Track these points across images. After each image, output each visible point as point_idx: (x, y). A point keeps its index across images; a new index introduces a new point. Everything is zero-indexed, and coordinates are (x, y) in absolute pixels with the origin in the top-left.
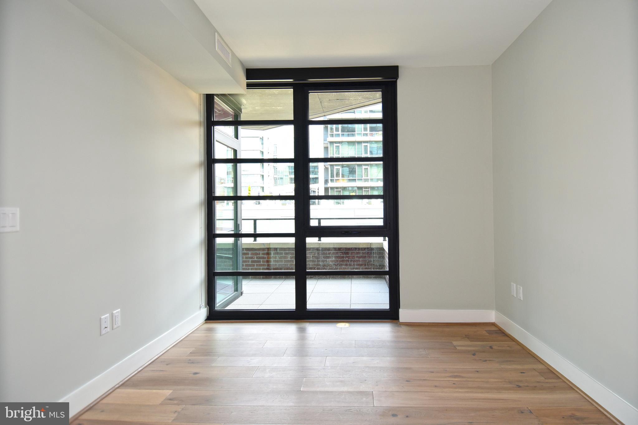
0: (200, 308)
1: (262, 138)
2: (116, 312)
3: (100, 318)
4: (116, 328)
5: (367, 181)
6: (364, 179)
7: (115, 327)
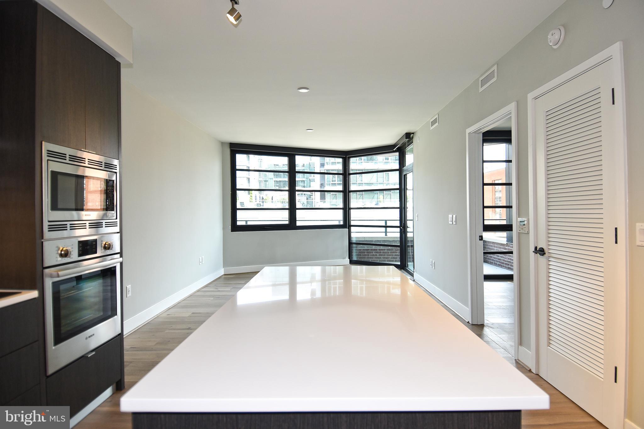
5: (361, 185)
6: (358, 183)
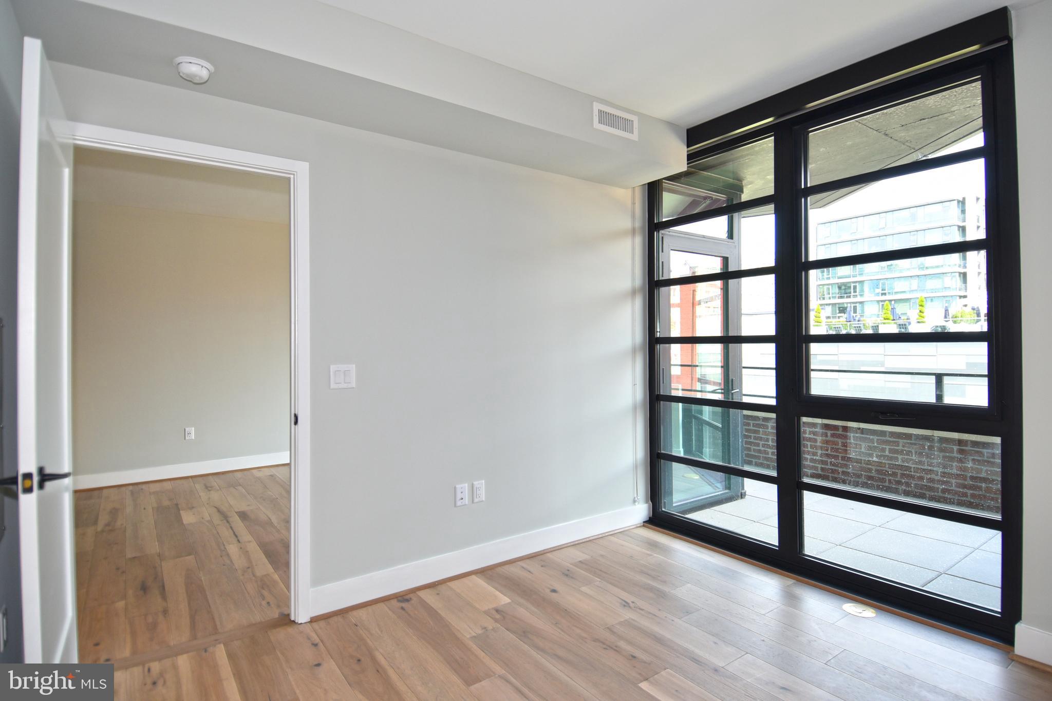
0: (634, 501)
1: (961, 199)
2: (481, 484)
3: (455, 487)
4: (477, 502)
7: (476, 500)
